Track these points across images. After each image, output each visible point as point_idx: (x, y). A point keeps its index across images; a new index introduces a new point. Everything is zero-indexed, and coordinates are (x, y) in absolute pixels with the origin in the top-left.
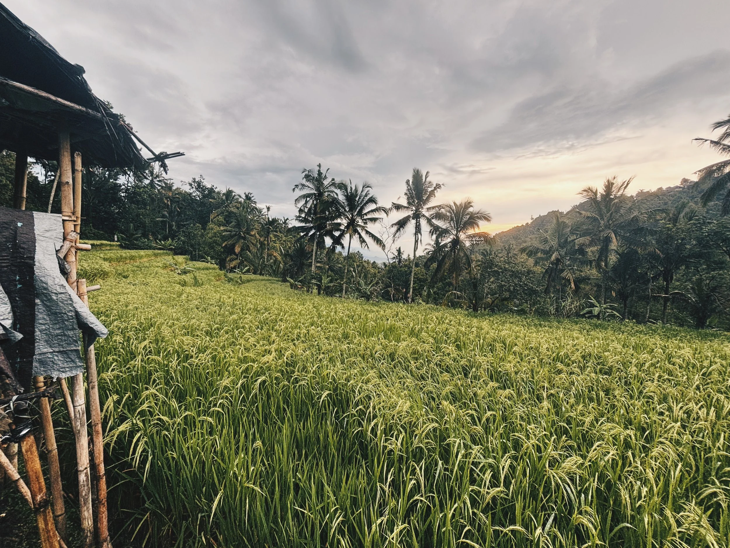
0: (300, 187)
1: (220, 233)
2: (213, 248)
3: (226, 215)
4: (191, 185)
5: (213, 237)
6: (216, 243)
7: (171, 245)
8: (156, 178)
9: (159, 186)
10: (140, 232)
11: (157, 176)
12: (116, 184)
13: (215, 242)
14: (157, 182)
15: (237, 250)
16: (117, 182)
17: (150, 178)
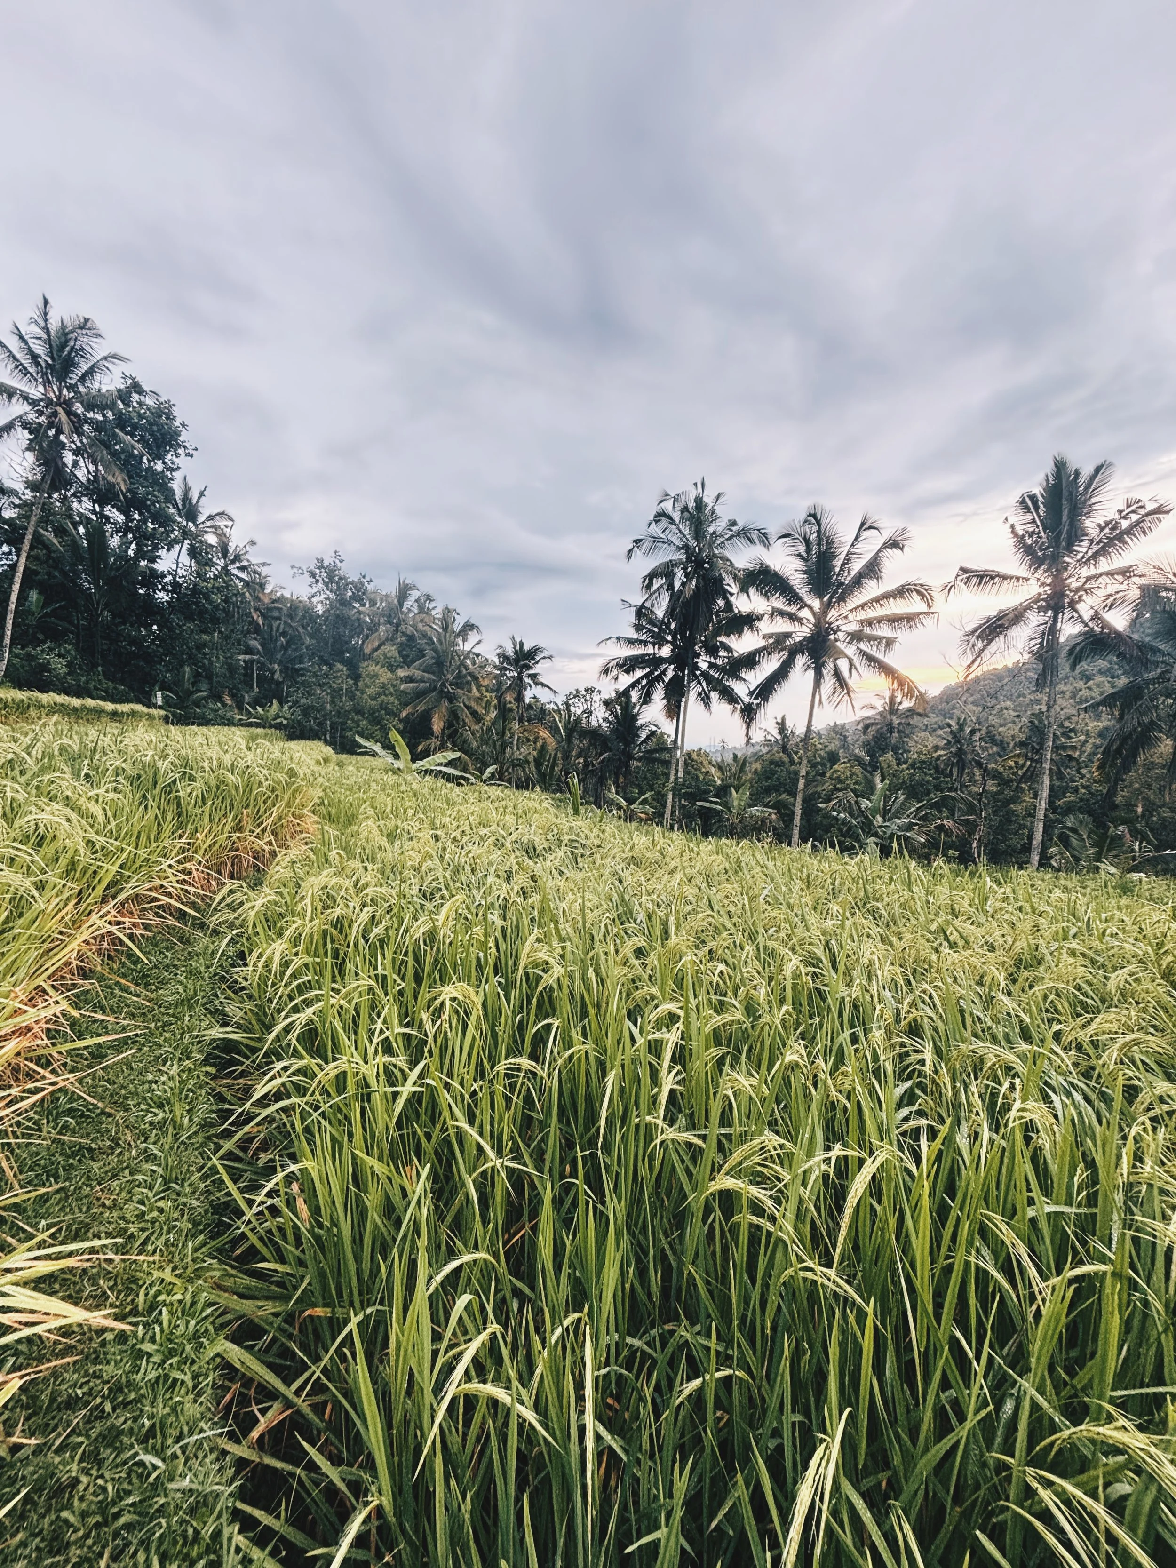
0: (646, 545)
1: (394, 686)
2: (378, 723)
3: (401, 643)
4: (313, 575)
5: (379, 694)
6: (386, 709)
7: (277, 716)
8: (233, 562)
9: (241, 580)
10: (204, 686)
11: (237, 558)
12: (153, 572)
13: (383, 707)
14: (236, 572)
15: (437, 725)
16: (156, 566)
17: (222, 562)
